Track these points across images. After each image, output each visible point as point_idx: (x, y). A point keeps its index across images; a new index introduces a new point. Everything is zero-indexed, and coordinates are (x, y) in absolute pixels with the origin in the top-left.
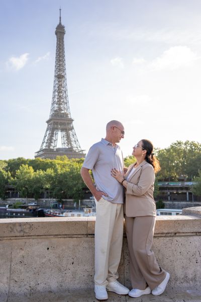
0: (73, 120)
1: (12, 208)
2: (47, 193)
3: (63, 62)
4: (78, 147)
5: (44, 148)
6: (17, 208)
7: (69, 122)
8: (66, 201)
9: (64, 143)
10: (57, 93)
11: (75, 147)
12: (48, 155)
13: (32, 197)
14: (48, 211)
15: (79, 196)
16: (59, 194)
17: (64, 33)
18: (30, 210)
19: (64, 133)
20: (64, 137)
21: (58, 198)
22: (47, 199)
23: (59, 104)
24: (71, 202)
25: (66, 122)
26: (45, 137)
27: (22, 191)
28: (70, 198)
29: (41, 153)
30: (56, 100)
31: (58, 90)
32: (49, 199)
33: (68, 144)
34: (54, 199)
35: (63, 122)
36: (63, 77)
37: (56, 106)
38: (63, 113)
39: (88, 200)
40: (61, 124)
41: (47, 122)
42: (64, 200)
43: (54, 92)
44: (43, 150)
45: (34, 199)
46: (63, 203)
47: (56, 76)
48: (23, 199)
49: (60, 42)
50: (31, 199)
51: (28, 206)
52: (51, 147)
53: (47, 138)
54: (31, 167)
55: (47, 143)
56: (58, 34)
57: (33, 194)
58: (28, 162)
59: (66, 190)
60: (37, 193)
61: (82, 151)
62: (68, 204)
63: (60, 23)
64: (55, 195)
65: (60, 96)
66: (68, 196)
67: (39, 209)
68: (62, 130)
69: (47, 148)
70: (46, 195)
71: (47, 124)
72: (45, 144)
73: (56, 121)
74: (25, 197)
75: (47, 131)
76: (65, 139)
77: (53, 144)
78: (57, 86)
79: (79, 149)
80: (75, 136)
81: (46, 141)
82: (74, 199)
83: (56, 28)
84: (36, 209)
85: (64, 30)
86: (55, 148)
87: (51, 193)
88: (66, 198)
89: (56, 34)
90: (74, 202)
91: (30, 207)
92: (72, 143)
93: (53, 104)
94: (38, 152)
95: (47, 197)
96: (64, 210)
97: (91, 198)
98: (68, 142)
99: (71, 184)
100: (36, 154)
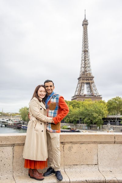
0: (93, 77)
1: (62, 129)
2: (81, 120)
3: (87, 42)
4: (97, 93)
5: (77, 94)
6: (64, 129)
7: (91, 78)
8: (92, 126)
9: (89, 91)
10: (83, 62)
11: (95, 94)
12: (79, 99)
13: (72, 123)
14: (82, 131)
15: (100, 123)
16: (88, 121)
17: (87, 24)
18: (72, 130)
19: (88, 85)
20: (88, 87)
21: (87, 124)
22: (81, 124)
23: (85, 68)
24: (95, 126)
25: (90, 78)
26: (77, 88)
27: (66, 119)
28: (95, 124)
29: (75, 97)
30: (83, 65)
31: (84, 59)
32: (82, 124)
33: (91, 92)
34: (85, 125)
35: (88, 78)
36: (87, 51)
37: (83, 69)
38: (88, 73)
39: (106, 126)
40: (87, 80)
41: (78, 79)
42: (91, 125)
43: (82, 61)
44: (76, 96)
45: (73, 124)
46: (90, 127)
47: (83, 51)
48: (67, 124)
49: (85, 30)
50: (72, 124)
51: (70, 128)
52: (81, 94)
53: (78, 88)
54: (71, 106)
55: (78, 91)
56: (84, 25)
57: (73, 121)
58: (69, 103)
59: (92, 119)
60: (75, 120)
61: (100, 96)
62: (93, 128)
63: (85, 18)
64: (86, 122)
65: (85, 63)
66: (93, 123)
67: (77, 130)
68: (87, 83)
69: (78, 94)
70: (80, 122)
71: (78, 80)
72: (77, 92)
73: (83, 78)
74: (68, 123)
75: (78, 84)
76: (89, 89)
77: (82, 92)
78: (83, 57)
79: (98, 94)
80: (95, 87)
81: (78, 90)
82: (97, 124)
83: (83, 22)
84: (75, 130)
85: (87, 22)
86: (83, 94)
87: (83, 121)
88: (92, 124)
89: (83, 25)
90: (97, 126)
91: (72, 129)
92: (93, 91)
93: (81, 68)
94: (73, 97)
95: (81, 123)
96: (92, 131)
97: (108, 124)
98: (91, 90)
99: (95, 116)
100: (72, 98)
